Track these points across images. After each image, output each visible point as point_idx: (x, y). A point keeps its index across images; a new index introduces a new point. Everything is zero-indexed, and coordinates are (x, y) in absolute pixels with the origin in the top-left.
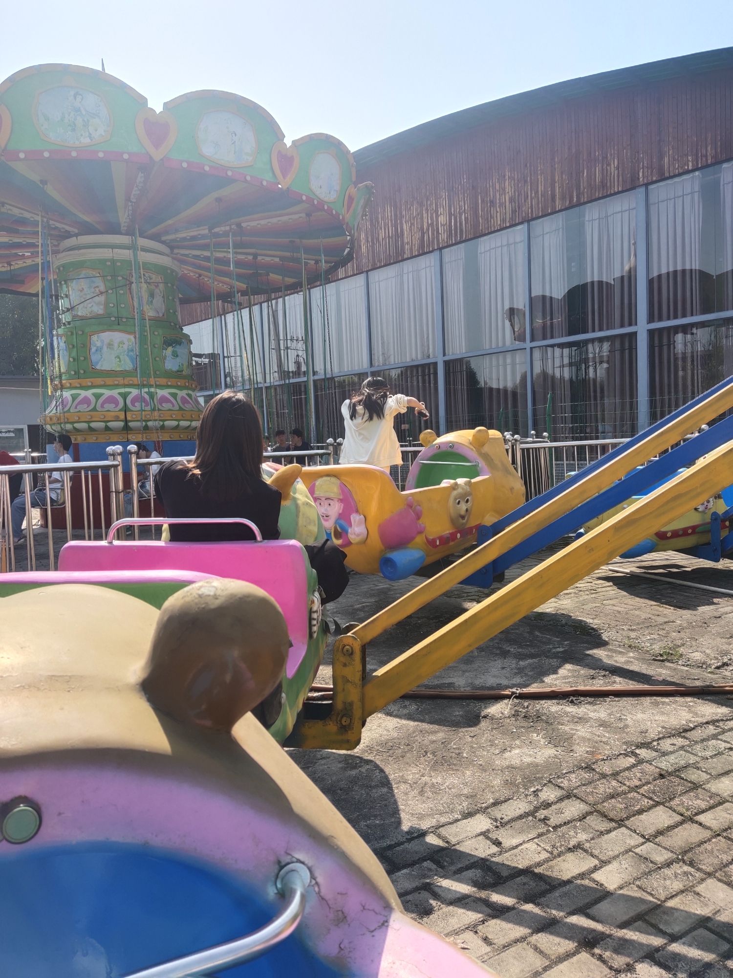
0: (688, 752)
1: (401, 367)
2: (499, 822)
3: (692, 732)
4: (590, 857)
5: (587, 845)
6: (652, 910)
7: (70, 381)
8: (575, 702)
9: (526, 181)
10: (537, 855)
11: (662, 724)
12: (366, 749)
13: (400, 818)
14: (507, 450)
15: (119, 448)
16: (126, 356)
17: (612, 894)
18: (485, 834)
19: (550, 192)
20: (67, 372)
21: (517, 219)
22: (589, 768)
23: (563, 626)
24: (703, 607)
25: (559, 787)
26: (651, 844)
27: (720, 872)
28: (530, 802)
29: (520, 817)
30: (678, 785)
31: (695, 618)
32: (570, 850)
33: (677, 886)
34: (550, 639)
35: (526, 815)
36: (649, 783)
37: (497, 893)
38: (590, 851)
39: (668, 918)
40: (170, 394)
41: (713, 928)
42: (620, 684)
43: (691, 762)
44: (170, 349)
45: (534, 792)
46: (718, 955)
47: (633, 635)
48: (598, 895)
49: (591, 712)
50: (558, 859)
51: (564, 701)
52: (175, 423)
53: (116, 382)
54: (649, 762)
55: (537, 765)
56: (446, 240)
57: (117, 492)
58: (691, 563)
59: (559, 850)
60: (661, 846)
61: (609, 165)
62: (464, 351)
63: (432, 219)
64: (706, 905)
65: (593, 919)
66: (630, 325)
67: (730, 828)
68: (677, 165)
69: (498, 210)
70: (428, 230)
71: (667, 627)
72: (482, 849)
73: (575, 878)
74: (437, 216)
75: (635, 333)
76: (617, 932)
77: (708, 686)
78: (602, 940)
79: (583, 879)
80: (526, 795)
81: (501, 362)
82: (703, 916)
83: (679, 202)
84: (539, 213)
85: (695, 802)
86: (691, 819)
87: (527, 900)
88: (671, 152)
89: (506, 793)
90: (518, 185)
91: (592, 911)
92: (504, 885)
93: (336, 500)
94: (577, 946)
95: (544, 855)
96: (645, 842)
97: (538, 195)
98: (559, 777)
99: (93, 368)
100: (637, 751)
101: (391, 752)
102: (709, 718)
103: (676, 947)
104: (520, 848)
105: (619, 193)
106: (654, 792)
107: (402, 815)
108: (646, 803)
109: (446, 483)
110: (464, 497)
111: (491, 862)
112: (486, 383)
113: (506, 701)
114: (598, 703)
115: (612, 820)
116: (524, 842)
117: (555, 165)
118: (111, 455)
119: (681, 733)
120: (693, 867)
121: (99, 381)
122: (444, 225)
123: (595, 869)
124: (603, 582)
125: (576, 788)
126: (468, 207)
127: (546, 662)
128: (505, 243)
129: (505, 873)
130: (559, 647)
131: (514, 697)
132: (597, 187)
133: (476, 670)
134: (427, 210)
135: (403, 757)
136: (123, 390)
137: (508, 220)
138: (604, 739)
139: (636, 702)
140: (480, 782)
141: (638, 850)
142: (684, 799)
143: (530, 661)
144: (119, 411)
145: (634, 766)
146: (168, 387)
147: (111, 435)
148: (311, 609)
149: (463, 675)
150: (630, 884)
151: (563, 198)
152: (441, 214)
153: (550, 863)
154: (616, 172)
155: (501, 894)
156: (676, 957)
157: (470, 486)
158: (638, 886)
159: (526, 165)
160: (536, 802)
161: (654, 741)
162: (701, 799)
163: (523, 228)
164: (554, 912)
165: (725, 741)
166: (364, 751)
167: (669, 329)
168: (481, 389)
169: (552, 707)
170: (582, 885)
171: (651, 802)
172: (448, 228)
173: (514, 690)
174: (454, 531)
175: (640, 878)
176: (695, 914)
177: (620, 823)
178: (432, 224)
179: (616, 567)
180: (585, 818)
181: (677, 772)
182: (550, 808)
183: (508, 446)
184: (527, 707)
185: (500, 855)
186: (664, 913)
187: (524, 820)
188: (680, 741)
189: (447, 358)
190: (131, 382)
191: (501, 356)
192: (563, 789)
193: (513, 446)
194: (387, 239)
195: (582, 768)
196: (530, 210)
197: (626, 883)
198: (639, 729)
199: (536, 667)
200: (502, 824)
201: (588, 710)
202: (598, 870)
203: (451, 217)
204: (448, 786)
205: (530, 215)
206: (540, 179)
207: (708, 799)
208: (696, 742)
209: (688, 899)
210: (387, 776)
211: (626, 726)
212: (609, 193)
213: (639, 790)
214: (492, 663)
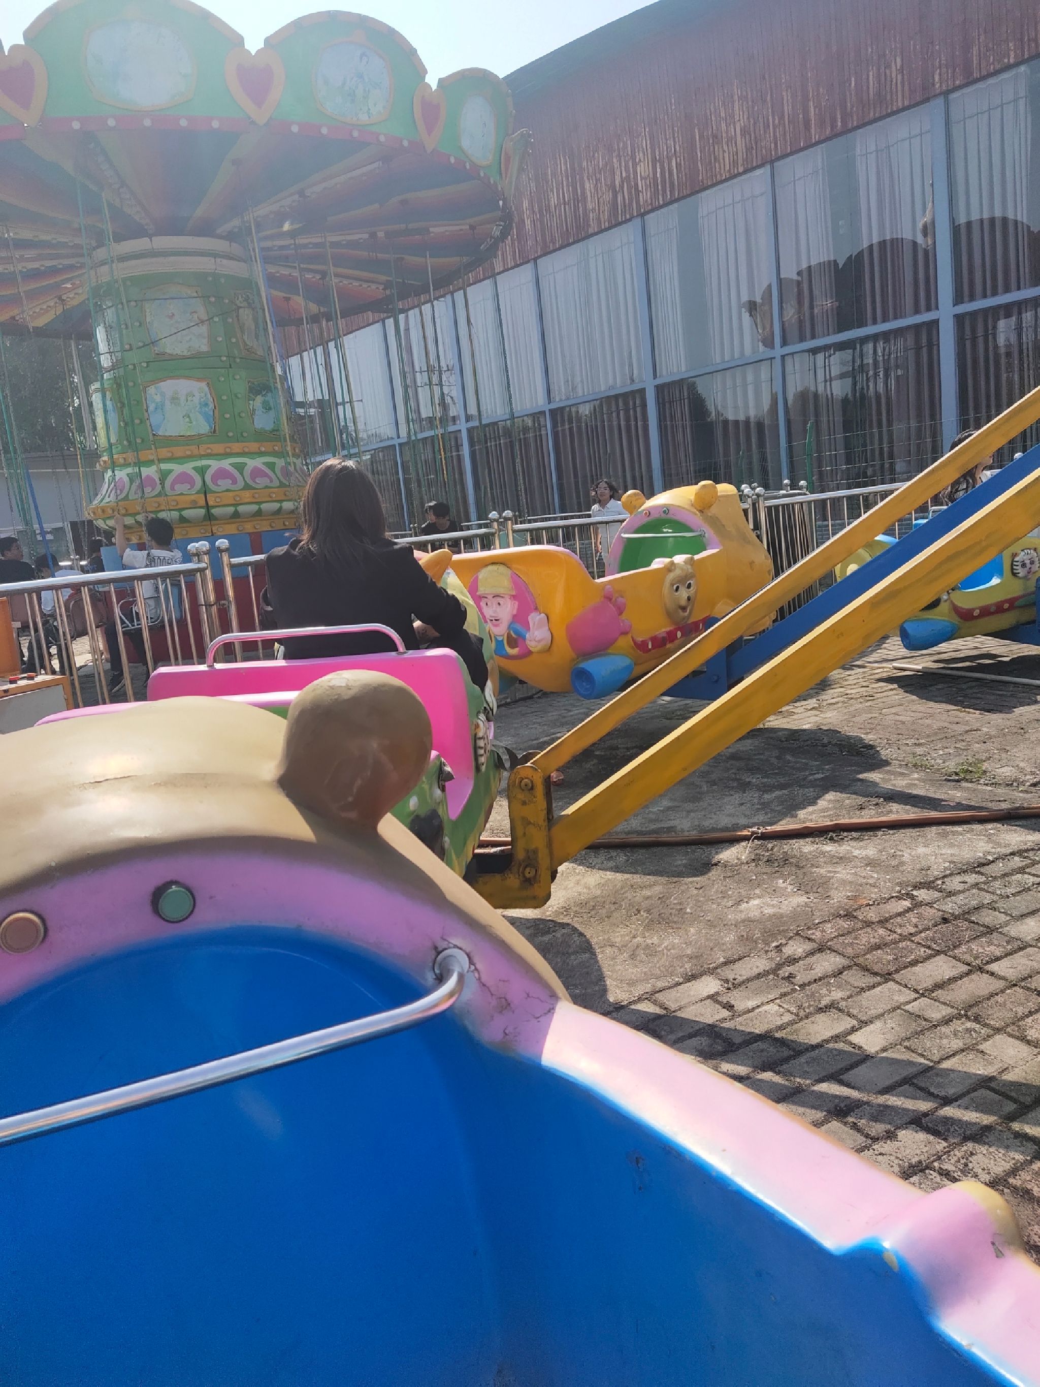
0: (983, 890)
1: (594, 400)
2: (730, 983)
3: (990, 866)
4: (846, 1017)
5: (843, 1004)
6: (922, 1072)
7: (124, 456)
8: (836, 839)
9: (764, 101)
10: (778, 1018)
11: (950, 859)
12: (561, 911)
13: (605, 985)
14: (745, 511)
15: (205, 545)
16: (198, 413)
17: (872, 1057)
18: (713, 997)
19: (801, 116)
20: (119, 441)
21: (755, 160)
22: (849, 915)
23: (824, 745)
24: (1021, 708)
25: (809, 939)
26: (926, 999)
27: (1013, 1027)
28: (771, 959)
29: (759, 976)
30: (967, 930)
31: (1009, 723)
32: (821, 1010)
33: (957, 1044)
34: (807, 764)
35: (766, 973)
36: (928, 929)
37: (727, 1062)
38: (846, 1010)
39: (941, 1080)
40: (266, 464)
41: (997, 1088)
42: (898, 812)
43: (986, 902)
44: (259, 399)
45: (777, 947)
46: (1000, 1117)
47: (919, 750)
48: (855, 1059)
49: (856, 849)
50: (806, 1021)
51: (822, 839)
52: (276, 506)
53: (188, 453)
54: (930, 904)
55: (782, 916)
56: (649, 201)
57: (208, 605)
58: (1008, 650)
59: (807, 1011)
60: (939, 1002)
61: (888, 66)
62: (683, 369)
63: (627, 170)
64: (991, 1063)
65: (848, 1085)
66: (929, 309)
67: (1031, 977)
68: (992, 58)
69: (725, 148)
70: (622, 187)
71: (968, 737)
72: (710, 1015)
73: (827, 1041)
74: (635, 165)
75: (936, 322)
76: (877, 1098)
77: (1017, 808)
78: (858, 1108)
79: (837, 1042)
80: (767, 952)
81: (739, 382)
82: (986, 1076)
83: (997, 114)
84: (786, 148)
85: (987, 949)
86: (980, 968)
87: (764, 1069)
88: (982, 38)
89: (741, 950)
90: (753, 107)
91: (846, 1077)
92: (737, 1053)
93: (507, 597)
94: (825, 1115)
95: (787, 1018)
96: (919, 998)
97: (784, 120)
98: (809, 928)
99: (154, 435)
100: (915, 893)
101: (593, 913)
102: (1016, 848)
103: (948, 1111)
104: (757, 1011)
105: (905, 109)
106: (933, 939)
107: (608, 983)
108: (922, 953)
109: (659, 563)
110: (684, 581)
111: (721, 1028)
112: (718, 413)
113: (744, 844)
114: (867, 838)
115: (876, 974)
116: (762, 1004)
117: (807, 73)
118: (194, 555)
119: (975, 868)
120: (979, 1022)
121: (164, 452)
122: (645, 179)
123: (853, 1030)
124: (885, 684)
125: (832, 939)
126: (680, 147)
127: (799, 792)
128: (738, 198)
129: (738, 1040)
130: (818, 773)
131: (754, 838)
132: (872, 102)
133: (705, 809)
134: (619, 156)
135: (608, 917)
136: (199, 463)
137: (740, 162)
138: (871, 881)
139: (918, 834)
140: (707, 940)
141: (907, 1007)
142: (974, 946)
143: (778, 793)
144: (196, 493)
145: (909, 910)
146: (261, 454)
147: (188, 529)
148: (476, 735)
149: (687, 816)
150: (896, 1045)
151: (821, 123)
152: (640, 160)
153: (796, 1026)
154: (899, 77)
155: (733, 1063)
156: (947, 1120)
157: (692, 565)
158: (906, 1047)
159: (764, 78)
160: (778, 959)
161: (937, 879)
162: (995, 945)
163: (763, 173)
164: (798, 1080)
165: (1034, 875)
166: (557, 913)
167: (985, 311)
168: (712, 423)
169: (806, 847)
170: (836, 1049)
171: (929, 952)
172: (652, 181)
173: (755, 829)
174: (671, 628)
175: (910, 1038)
176: (975, 1075)
177: (887, 977)
178: (628, 177)
179: (904, 663)
180: (841, 973)
181: (965, 915)
182: (797, 964)
183: (747, 505)
184: (772, 849)
185: (732, 1019)
186: (937, 1075)
187: (762, 979)
188: (972, 878)
189: (659, 381)
190: (209, 451)
191: (738, 371)
192: (815, 942)
193: (754, 504)
194: (562, 206)
195: (840, 916)
196: (773, 145)
197: (891, 1044)
198: (918, 866)
199: (786, 801)
200: (733, 985)
201: (852, 847)
202: (856, 1031)
203: (656, 164)
204: (666, 947)
205: (773, 153)
206: (785, 98)
207: (1005, 944)
208: (995, 878)
209: (969, 1058)
210: (588, 940)
211: (902, 863)
212: (889, 111)
213: (913, 938)
214: (726, 799)
